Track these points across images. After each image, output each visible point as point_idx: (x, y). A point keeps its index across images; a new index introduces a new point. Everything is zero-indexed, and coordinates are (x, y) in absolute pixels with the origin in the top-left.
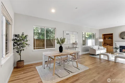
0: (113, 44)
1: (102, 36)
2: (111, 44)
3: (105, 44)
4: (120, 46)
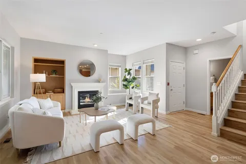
0: (63, 88)
4: (79, 93)
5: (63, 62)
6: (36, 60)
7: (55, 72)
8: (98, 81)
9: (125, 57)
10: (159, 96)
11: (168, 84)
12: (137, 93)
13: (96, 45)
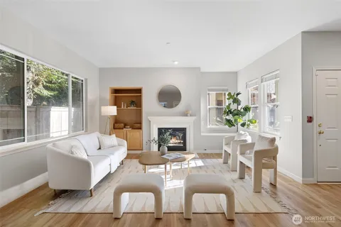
0: (141, 123)
1: (108, 96)
2: (137, 125)
3: (118, 125)
4: (160, 130)
5: (139, 91)
6: (116, 91)
7: (133, 103)
8: (185, 114)
9: (236, 73)
10: (276, 143)
11: (310, 120)
12: (241, 135)
13: (176, 63)
